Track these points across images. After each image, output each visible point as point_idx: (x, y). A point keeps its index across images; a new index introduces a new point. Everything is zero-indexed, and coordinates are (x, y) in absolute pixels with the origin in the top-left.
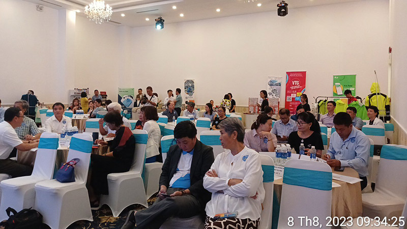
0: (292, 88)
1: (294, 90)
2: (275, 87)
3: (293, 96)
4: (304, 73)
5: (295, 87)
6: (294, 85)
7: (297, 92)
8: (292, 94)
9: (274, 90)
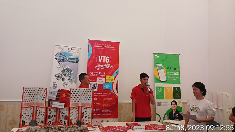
0: (98, 67)
1: (102, 71)
2: (68, 65)
3: (100, 81)
4: (116, 45)
5: (103, 67)
6: (102, 63)
7: (106, 75)
8: (98, 79)
9: (67, 69)
